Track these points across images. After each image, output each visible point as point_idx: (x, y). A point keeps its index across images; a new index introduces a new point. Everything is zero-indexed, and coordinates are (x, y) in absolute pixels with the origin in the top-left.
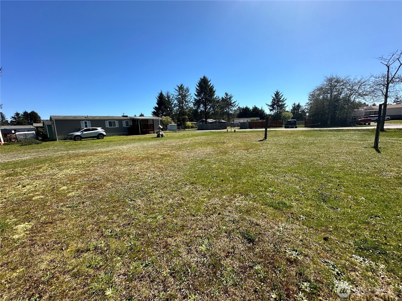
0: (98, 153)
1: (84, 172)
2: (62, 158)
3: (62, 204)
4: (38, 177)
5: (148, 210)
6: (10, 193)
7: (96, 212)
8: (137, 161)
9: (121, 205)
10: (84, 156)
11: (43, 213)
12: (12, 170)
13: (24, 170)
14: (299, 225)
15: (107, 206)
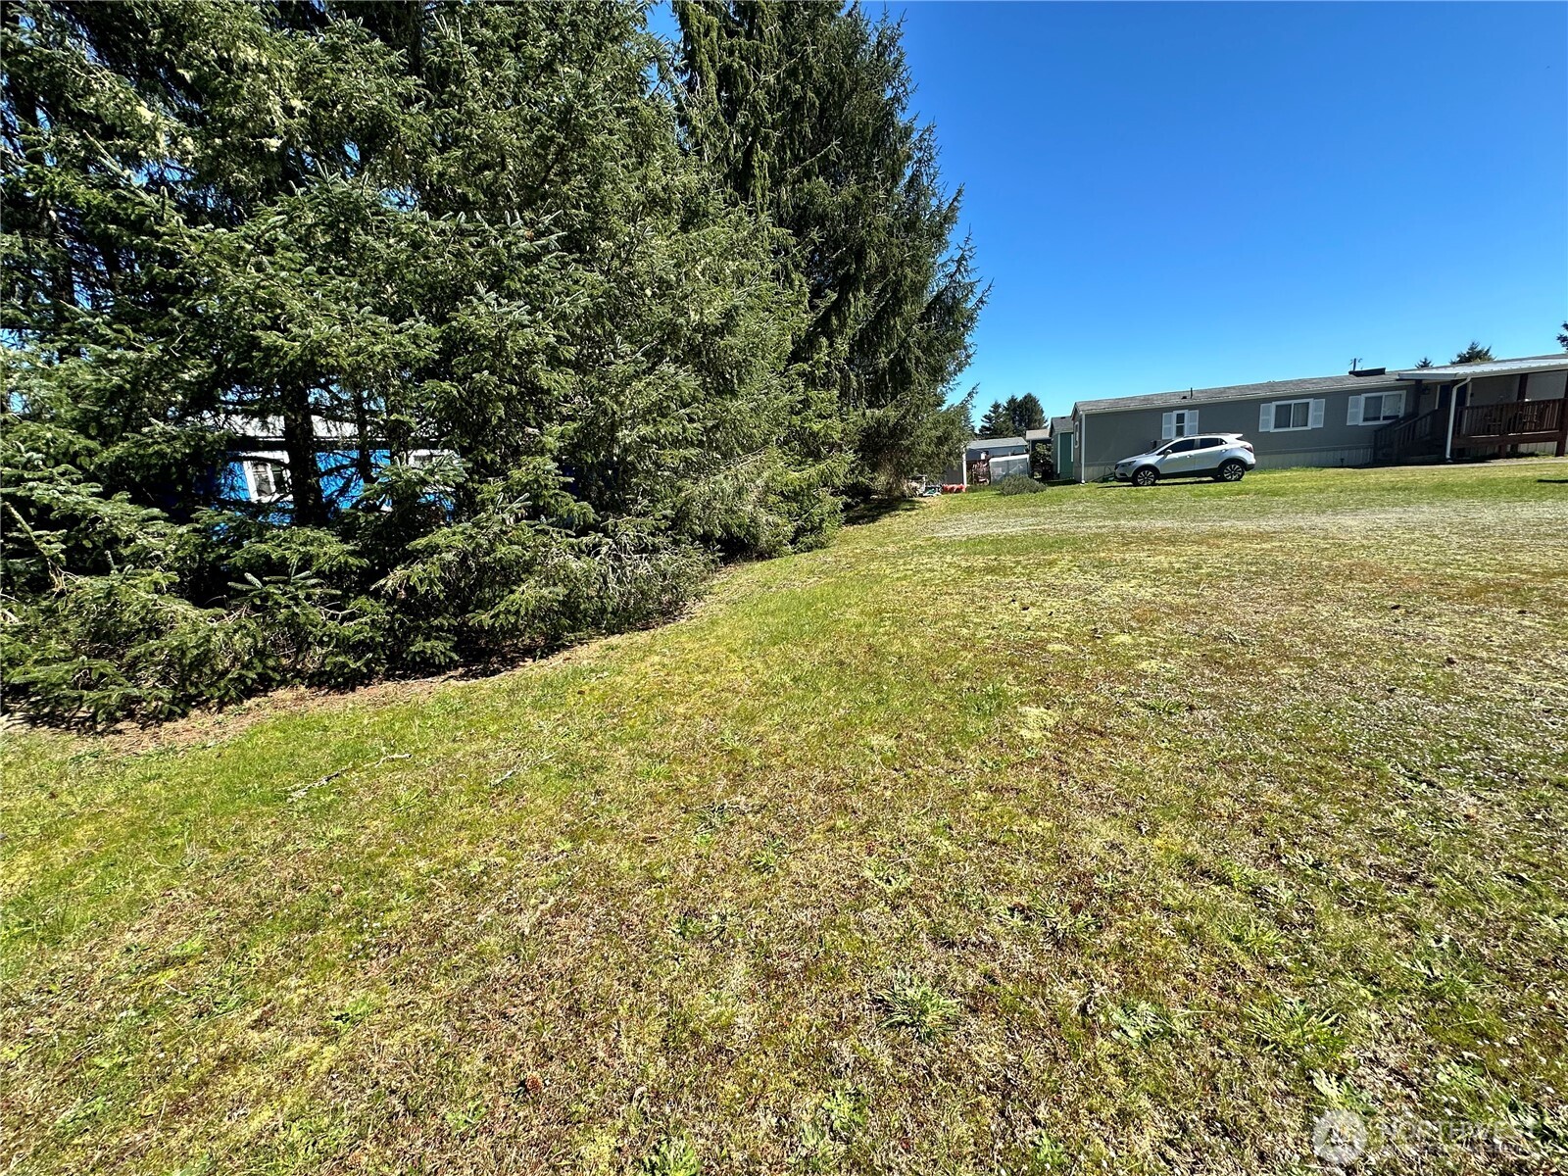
0: (1224, 536)
1: (1178, 600)
2: (1103, 542)
3: (1123, 688)
6: (1000, 617)
10: (1172, 542)
12: (995, 559)
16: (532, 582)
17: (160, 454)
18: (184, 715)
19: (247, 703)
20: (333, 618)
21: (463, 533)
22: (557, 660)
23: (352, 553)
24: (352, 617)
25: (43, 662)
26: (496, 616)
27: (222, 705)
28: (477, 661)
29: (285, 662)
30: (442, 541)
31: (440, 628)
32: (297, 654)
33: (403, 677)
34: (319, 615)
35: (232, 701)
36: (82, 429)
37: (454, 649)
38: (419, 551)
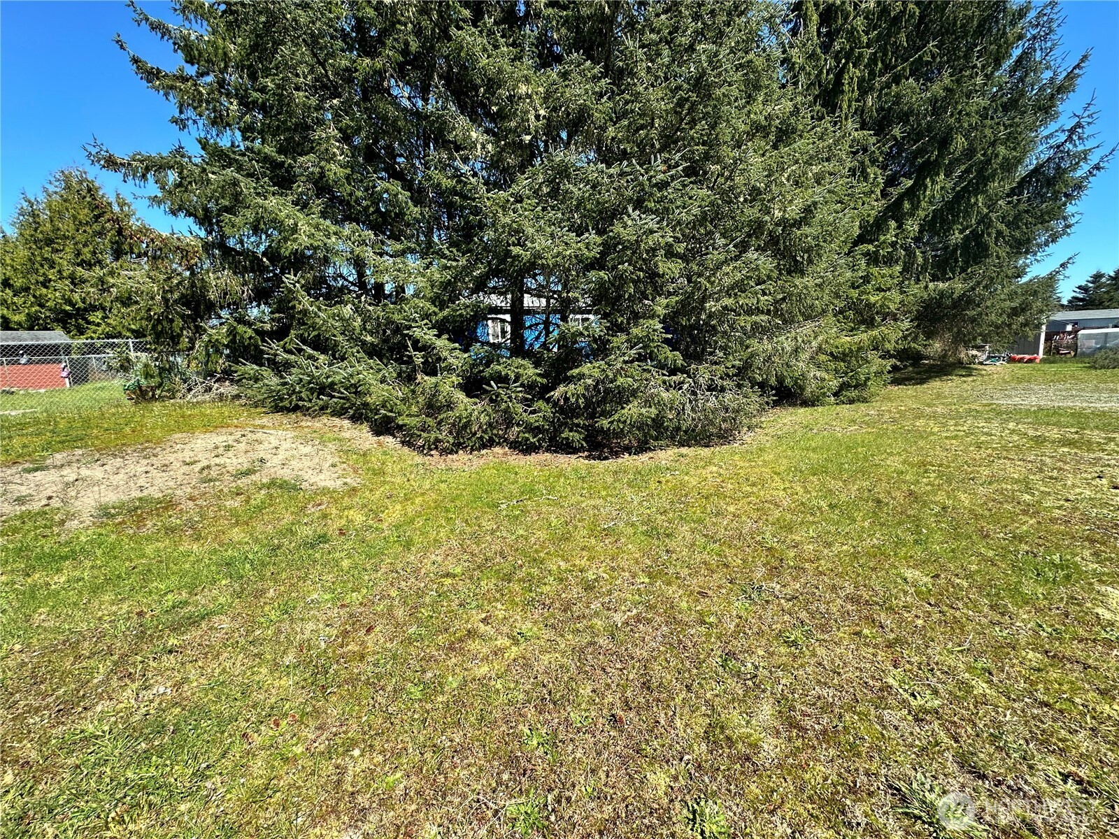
6: (1078, 490)
12: (1077, 433)
13: (1110, 440)
16: (636, 404)
17: (461, 315)
18: (457, 452)
19: (483, 452)
20: (525, 411)
21: (599, 367)
22: (644, 457)
23: (539, 375)
24: (534, 412)
25: (408, 415)
26: (612, 422)
27: (472, 450)
28: (595, 449)
29: (500, 432)
30: (587, 372)
31: (578, 425)
32: (506, 429)
33: (555, 452)
34: (519, 408)
35: (476, 449)
36: (433, 303)
37: (584, 439)
38: (573, 377)
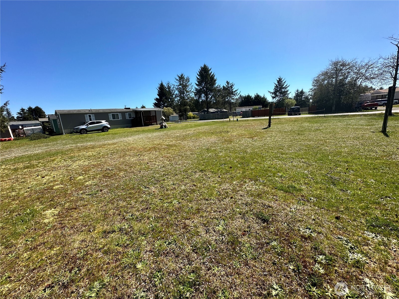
0: (106, 145)
1: (95, 163)
2: (72, 151)
3: (82, 192)
4: (54, 169)
5: (163, 196)
6: (32, 183)
7: (114, 198)
8: (145, 152)
9: (136, 192)
10: (93, 148)
11: (65, 200)
12: (29, 163)
13: (39, 162)
14: (311, 206)
15: (124, 193)
